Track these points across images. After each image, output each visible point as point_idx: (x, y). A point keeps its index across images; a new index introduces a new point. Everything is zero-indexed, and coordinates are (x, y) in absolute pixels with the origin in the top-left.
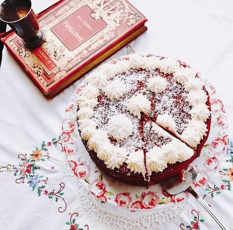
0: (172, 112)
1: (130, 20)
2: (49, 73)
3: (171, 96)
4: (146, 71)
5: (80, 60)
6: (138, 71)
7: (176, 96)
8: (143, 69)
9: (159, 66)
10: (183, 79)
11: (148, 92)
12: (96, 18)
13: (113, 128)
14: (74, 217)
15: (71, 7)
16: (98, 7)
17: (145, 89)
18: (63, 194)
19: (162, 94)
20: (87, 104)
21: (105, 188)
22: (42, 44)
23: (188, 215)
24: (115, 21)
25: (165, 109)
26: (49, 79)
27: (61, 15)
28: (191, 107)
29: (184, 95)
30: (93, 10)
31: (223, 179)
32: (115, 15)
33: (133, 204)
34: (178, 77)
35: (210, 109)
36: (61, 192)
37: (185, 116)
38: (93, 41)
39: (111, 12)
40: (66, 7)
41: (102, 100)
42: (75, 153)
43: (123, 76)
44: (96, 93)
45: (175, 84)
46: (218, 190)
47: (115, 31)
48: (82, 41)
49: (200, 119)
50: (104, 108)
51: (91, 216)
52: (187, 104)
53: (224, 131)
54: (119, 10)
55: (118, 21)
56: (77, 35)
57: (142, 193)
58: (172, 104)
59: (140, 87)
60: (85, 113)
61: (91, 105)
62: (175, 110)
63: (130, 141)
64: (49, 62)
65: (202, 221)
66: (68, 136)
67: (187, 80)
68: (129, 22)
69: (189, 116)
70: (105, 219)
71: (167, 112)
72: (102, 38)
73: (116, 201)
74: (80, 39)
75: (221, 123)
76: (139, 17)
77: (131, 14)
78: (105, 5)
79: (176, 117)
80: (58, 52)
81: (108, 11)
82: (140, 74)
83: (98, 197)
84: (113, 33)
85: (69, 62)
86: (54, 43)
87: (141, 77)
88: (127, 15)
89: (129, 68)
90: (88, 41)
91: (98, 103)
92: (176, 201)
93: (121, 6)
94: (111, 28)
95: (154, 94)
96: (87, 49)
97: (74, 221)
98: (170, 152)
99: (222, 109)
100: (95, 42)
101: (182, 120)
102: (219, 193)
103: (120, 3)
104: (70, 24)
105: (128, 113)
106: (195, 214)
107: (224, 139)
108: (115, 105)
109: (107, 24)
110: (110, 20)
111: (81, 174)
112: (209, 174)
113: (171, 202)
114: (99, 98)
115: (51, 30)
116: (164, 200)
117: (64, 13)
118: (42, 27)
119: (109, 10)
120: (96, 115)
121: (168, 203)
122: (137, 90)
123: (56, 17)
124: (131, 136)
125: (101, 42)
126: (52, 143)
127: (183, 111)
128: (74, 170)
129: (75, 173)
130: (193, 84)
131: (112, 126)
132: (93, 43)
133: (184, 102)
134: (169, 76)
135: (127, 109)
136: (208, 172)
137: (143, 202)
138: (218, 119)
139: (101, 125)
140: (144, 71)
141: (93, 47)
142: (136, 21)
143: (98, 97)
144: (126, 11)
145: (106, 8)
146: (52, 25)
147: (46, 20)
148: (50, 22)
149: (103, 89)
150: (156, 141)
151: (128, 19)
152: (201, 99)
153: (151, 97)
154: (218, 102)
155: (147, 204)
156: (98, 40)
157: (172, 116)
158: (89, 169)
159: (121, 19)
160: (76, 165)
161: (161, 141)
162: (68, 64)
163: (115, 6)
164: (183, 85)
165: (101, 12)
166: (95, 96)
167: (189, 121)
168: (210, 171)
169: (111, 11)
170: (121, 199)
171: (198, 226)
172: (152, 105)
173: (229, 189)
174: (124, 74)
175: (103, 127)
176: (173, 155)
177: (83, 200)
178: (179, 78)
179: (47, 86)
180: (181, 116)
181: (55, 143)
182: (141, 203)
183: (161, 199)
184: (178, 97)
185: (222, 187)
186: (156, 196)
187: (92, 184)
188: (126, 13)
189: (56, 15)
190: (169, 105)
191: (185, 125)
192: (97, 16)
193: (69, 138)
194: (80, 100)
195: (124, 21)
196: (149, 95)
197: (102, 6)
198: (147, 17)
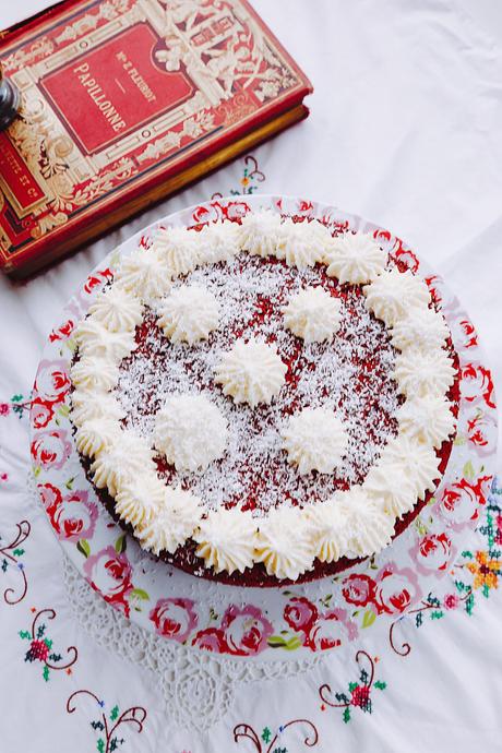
0: (345, 403)
1: (262, 85)
2: (21, 212)
3: (349, 355)
4: (287, 267)
5: (109, 187)
6: (263, 261)
7: (362, 356)
8: (279, 257)
9: (328, 256)
10: (391, 310)
11: (281, 335)
12: (169, 67)
13: (170, 433)
14: (43, 619)
15: (102, 22)
16: (177, 32)
17: (275, 324)
18: (22, 552)
19: (322, 347)
20: (104, 349)
21: (129, 576)
22: (11, 123)
23: (345, 664)
24: (222, 83)
25: (325, 393)
26: (19, 229)
27: (72, 41)
28: (401, 399)
29: (386, 356)
30: (164, 39)
31: (454, 578)
32: (223, 63)
33: (200, 634)
34: (378, 300)
35: (455, 410)
36: (19, 548)
37: (381, 423)
38: (153, 135)
39: (214, 53)
40: (89, 21)
41: (149, 340)
42: (60, 466)
43: (217, 273)
44: (132, 316)
45: (365, 321)
46: (438, 606)
47: (218, 114)
48: (122, 129)
49: (422, 440)
50: (150, 365)
51: (90, 625)
52: (390, 386)
53: (484, 461)
54: (236, 49)
55: (229, 85)
56: (109, 110)
57: (227, 607)
58: (347, 381)
59: (262, 315)
60: (93, 376)
61: (115, 351)
62: (355, 401)
63: (215, 477)
64: (24, 180)
65: (381, 686)
66: (46, 413)
67: (403, 314)
68: (261, 89)
69: (392, 423)
70: (124, 637)
71: (330, 402)
72: (178, 128)
73: (155, 618)
74: (117, 122)
75: (477, 437)
76: (290, 77)
77: (269, 66)
78: (197, 29)
79: (354, 420)
80: (51, 153)
81: (205, 48)
82: (267, 273)
83: (106, 598)
84: (210, 117)
85: (79, 187)
86: (46, 124)
87: (269, 283)
88: (257, 68)
89: (237, 251)
90: (140, 132)
91: (135, 346)
92: (318, 646)
93: (243, 38)
94: (207, 100)
95: (299, 343)
96: (132, 156)
97: (41, 631)
98: (327, 531)
99: (487, 397)
100: (159, 137)
101: (372, 431)
102: (438, 616)
103: (240, 28)
104: (94, 73)
105: (217, 391)
106: (365, 664)
107: (479, 487)
108: (183, 360)
109: (196, 88)
110: (208, 76)
111: (71, 527)
112: (421, 580)
113: (305, 645)
114: (141, 332)
115: (39, 85)
116: (286, 638)
117: (79, 37)
118: (13, 71)
119: (209, 44)
120: (125, 384)
121: (293, 648)
122: (251, 324)
123: (57, 48)
124: (220, 461)
125: (174, 140)
126: (10, 409)
127: (376, 406)
128: (51, 511)
129: (52, 520)
130: (419, 332)
131: (167, 428)
132: (153, 141)
133: (384, 378)
134: (349, 291)
135: (217, 379)
136: (420, 576)
137: (228, 632)
138: (472, 425)
139: (136, 414)
140: (279, 266)
141: (151, 152)
142: (281, 90)
143: (137, 328)
144: (255, 55)
145: (199, 38)
146: (41, 69)
147: (27, 51)
148: (37, 60)
149: (154, 305)
150: (288, 487)
151: (257, 81)
152: (434, 380)
153: (291, 350)
154: (479, 373)
155: (237, 640)
156: (165, 133)
157: (343, 415)
158: (94, 515)
159: (239, 77)
160: (59, 499)
161: (305, 488)
162: (74, 194)
163: (227, 34)
164: (387, 326)
165: (184, 49)
166: (129, 323)
167: (390, 438)
168: (426, 572)
169: (214, 48)
170: (167, 615)
171: (367, 699)
172: (291, 377)
173: (468, 610)
174: (221, 265)
175: (142, 422)
176: (333, 540)
177: (73, 578)
178: (380, 306)
179: (12, 249)
180: (370, 420)
181: (19, 408)
182: (220, 634)
183: (277, 633)
184: (369, 362)
185: (450, 602)
186: (265, 622)
187: (95, 559)
188: (255, 62)
189: (59, 40)
190: (339, 384)
191: (378, 449)
192: (170, 59)
193: (49, 418)
194: (84, 332)
195: (246, 86)
196: (285, 346)
197: (191, 31)
198: (314, 82)
